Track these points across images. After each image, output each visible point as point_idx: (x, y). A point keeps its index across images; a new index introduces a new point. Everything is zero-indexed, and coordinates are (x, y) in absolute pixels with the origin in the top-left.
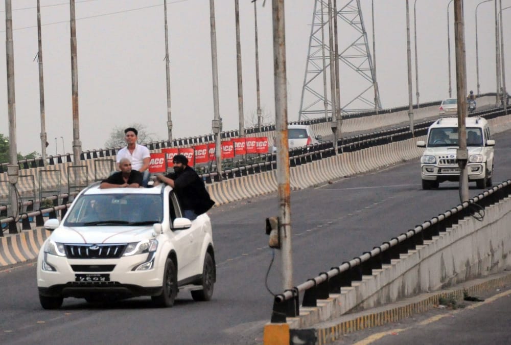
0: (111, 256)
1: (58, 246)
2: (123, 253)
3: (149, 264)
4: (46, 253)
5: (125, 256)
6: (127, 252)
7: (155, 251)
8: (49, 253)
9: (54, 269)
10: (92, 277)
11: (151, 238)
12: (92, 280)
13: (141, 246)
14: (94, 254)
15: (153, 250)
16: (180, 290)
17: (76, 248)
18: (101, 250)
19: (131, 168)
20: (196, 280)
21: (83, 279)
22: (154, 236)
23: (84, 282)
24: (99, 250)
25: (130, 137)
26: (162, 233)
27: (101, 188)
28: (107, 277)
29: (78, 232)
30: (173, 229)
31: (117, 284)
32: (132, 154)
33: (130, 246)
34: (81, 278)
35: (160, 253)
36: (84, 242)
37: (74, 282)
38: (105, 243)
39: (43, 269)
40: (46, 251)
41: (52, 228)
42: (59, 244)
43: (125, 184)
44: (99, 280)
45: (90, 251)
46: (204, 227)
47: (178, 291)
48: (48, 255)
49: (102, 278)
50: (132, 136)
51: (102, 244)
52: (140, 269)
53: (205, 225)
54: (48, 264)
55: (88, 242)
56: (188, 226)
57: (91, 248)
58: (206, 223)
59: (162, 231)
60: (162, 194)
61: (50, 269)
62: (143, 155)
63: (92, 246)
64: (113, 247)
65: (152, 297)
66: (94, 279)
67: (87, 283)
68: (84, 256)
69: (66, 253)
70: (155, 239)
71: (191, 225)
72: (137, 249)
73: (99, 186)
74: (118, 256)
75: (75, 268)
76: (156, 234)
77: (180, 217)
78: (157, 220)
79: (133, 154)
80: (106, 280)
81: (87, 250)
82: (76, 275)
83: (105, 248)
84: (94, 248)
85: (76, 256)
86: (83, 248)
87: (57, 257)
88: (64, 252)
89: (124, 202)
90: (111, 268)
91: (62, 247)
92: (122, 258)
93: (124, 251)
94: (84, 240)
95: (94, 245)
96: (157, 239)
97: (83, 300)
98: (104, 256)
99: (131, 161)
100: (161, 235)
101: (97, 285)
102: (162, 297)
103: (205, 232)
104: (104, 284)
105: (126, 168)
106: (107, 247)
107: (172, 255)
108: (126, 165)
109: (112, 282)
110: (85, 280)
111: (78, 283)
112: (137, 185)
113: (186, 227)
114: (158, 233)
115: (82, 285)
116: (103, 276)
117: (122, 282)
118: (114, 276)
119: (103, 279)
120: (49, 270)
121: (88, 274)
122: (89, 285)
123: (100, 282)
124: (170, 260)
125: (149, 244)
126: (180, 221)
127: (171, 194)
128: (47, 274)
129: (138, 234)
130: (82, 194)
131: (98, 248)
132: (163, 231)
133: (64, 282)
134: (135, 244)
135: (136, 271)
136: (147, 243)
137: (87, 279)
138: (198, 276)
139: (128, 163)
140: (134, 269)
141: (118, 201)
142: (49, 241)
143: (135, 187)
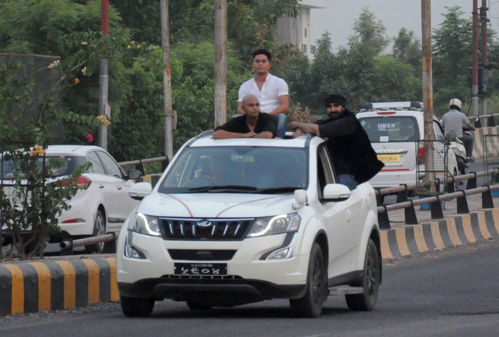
0: (230, 237)
1: (149, 221)
2: (248, 232)
3: (286, 251)
4: (130, 231)
5: (251, 237)
6: (254, 232)
7: (296, 231)
8: (136, 231)
9: (142, 256)
10: (200, 268)
11: (290, 210)
12: (201, 273)
13: (275, 223)
14: (203, 233)
15: (293, 229)
16: (331, 293)
17: (176, 223)
18: (214, 227)
19: (259, 110)
20: (353, 279)
21: (187, 270)
22: (295, 209)
23: (187, 275)
24: (211, 228)
25: (261, 63)
26: (307, 205)
27: (215, 138)
28: (223, 268)
29: (180, 201)
30: (323, 200)
31: (238, 279)
32: (260, 89)
33: (259, 223)
34: (182, 269)
35: (303, 235)
36: (189, 216)
37: (172, 276)
38: (220, 216)
39: (125, 255)
40: (132, 228)
41: (140, 196)
42: (150, 217)
43: (252, 133)
44: (211, 273)
45: (198, 228)
46: (366, 201)
47: (328, 293)
48: (134, 233)
49: (216, 269)
50: (264, 61)
51: (217, 218)
52: (273, 258)
53: (368, 197)
54: (133, 248)
55: (194, 216)
56: (345, 196)
57: (199, 224)
58: (370, 195)
59: (307, 201)
60: (307, 148)
61: (137, 255)
62: (277, 91)
63: (200, 222)
64: (233, 224)
65: (291, 301)
66: (203, 271)
67: (192, 277)
68: (188, 236)
69: (161, 231)
70: (296, 213)
71: (349, 195)
72: (269, 227)
73: (211, 136)
74: (240, 236)
75: (174, 253)
76: (297, 206)
77: (332, 182)
78: (299, 186)
79: (263, 89)
80: (220, 273)
81: (193, 227)
82: (176, 264)
83: (221, 224)
84: (204, 224)
85: (177, 236)
86: (188, 224)
87: (148, 236)
88: (158, 230)
89: (250, 159)
90: (230, 254)
91: (155, 222)
92: (245, 240)
93: (250, 230)
94: (190, 212)
95: (205, 219)
96: (299, 213)
97: (183, 305)
98: (218, 237)
99: (259, 99)
100: (306, 207)
101: (207, 280)
102: (306, 299)
103: (368, 208)
104: (217, 280)
105: (251, 109)
106: (224, 224)
107: (321, 239)
108: (252, 105)
109: (231, 277)
110: (190, 272)
111: (178, 277)
112: (270, 134)
113: (342, 197)
114: (301, 204)
115: (185, 280)
116: (216, 266)
117: (246, 276)
118: (234, 267)
119: (216, 272)
120: (135, 257)
121: (194, 264)
122: (195, 280)
123: (212, 276)
124: (317, 246)
125: (288, 220)
126: (333, 189)
127: (320, 149)
128: (133, 262)
129: (269, 205)
130: (188, 147)
131: (210, 224)
132: (309, 203)
133: (157, 275)
134: (266, 219)
135: (267, 261)
136: (285, 219)
137: (193, 270)
138: (356, 273)
139: (254, 103)
140: (263, 258)
141: (241, 157)
142: (136, 213)
143: (266, 137)
